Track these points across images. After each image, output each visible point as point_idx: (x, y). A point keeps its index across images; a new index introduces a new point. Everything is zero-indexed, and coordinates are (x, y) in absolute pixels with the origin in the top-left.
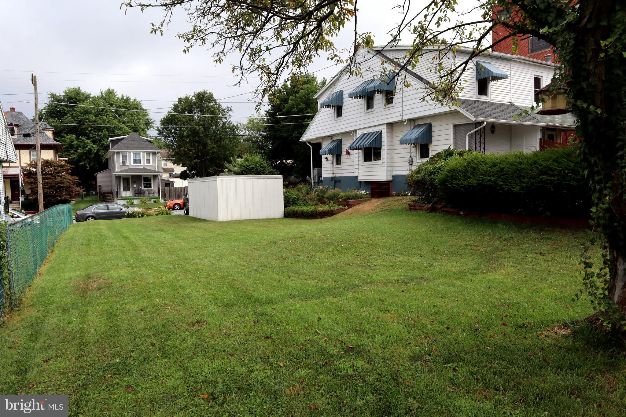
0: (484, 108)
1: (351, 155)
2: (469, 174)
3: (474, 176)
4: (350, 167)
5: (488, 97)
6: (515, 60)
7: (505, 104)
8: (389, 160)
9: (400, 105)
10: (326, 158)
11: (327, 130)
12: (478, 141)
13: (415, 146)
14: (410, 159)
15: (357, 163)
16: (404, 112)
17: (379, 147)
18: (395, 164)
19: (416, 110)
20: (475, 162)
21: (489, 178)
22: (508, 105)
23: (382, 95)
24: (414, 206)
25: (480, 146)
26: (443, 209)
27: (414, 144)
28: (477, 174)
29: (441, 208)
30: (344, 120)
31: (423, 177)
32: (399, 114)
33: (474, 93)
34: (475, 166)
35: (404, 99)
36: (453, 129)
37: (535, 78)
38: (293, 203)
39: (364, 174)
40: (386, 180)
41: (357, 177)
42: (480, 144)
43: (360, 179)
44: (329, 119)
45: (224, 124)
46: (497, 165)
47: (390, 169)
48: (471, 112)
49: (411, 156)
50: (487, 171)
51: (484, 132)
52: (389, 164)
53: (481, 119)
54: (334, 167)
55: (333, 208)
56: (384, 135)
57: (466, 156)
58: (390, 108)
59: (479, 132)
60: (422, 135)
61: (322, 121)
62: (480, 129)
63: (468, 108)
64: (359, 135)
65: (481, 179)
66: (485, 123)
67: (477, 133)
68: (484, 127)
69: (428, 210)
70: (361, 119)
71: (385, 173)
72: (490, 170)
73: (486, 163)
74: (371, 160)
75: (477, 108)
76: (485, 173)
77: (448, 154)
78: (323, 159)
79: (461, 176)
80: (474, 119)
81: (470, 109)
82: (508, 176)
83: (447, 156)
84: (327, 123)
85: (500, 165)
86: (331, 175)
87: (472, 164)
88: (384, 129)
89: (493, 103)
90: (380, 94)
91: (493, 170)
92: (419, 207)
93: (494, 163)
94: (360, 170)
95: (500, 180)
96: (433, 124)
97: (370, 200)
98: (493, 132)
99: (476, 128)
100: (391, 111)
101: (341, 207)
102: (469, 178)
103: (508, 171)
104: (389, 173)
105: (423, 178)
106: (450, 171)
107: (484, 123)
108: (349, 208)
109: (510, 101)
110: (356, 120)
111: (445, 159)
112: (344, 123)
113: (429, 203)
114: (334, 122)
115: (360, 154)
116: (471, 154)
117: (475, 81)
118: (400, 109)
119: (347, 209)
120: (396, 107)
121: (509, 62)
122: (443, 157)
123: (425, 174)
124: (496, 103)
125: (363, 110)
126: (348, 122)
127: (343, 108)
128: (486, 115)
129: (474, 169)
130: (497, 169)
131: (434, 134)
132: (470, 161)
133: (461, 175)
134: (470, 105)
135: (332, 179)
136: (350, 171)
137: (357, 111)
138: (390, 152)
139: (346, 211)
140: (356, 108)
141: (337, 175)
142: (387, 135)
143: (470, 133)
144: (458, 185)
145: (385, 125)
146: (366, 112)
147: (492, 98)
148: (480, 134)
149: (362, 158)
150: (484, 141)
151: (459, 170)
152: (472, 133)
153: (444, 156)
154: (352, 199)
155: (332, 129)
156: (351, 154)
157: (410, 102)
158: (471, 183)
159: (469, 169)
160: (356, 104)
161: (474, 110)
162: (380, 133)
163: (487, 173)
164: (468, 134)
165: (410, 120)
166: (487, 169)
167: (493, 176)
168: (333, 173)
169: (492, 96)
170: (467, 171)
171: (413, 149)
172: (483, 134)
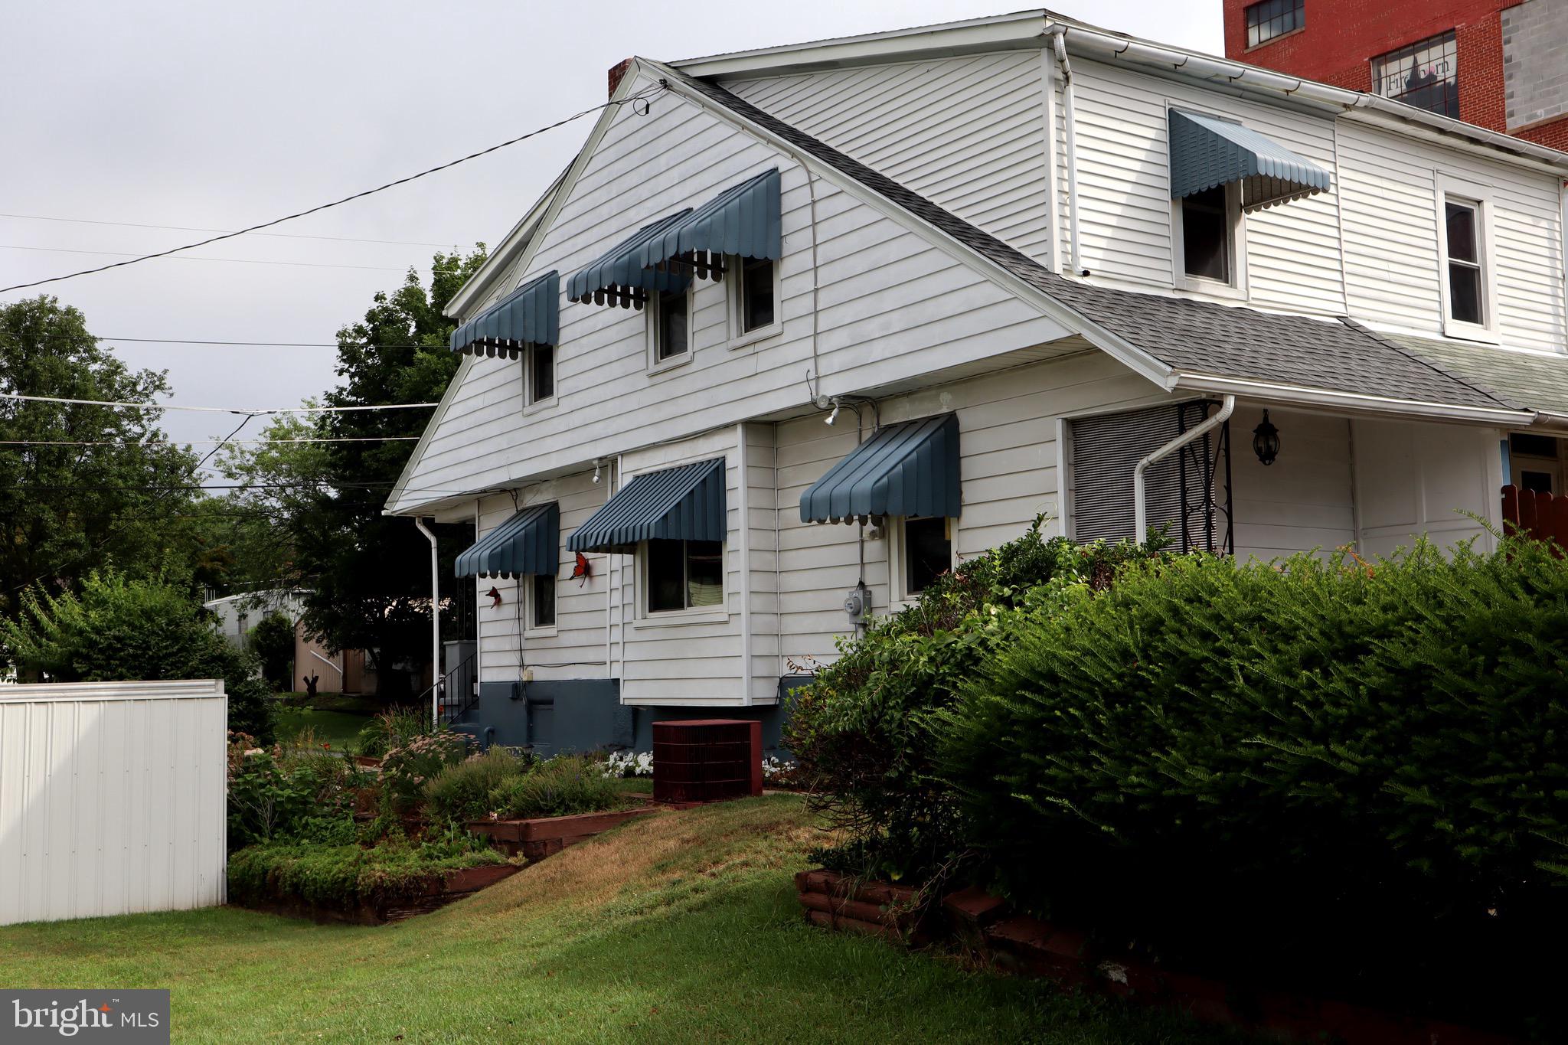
0: (1218, 332)
1: (596, 580)
2: (1157, 711)
3: (1197, 726)
4: (593, 637)
5: (1234, 286)
6: (1353, 114)
7: (1319, 325)
8: (759, 603)
9: (805, 327)
10: (494, 593)
11: (493, 461)
12: (1195, 498)
13: (882, 534)
14: (860, 595)
15: (616, 617)
16: (822, 362)
17: (711, 538)
18: (792, 624)
19: (878, 351)
20: (1197, 620)
21: (1310, 749)
22: (1332, 328)
23: (722, 285)
24: (828, 889)
25: (1209, 527)
26: (995, 931)
27: (877, 521)
28: (1217, 715)
29: (986, 919)
30: (561, 410)
31: (874, 716)
32: (798, 373)
33: (1167, 266)
34: (1196, 649)
35: (824, 300)
36: (1066, 439)
37: (1449, 207)
38: (278, 825)
39: (648, 670)
40: (745, 703)
41: (616, 682)
42: (1209, 516)
43: (629, 695)
44: (502, 410)
45: (131, 441)
46: (1367, 651)
47: (764, 646)
48: (1154, 348)
49: (862, 585)
50: (1293, 694)
51: (1227, 450)
52: (762, 623)
53: (1207, 381)
54: (528, 634)
55: (441, 865)
56: (736, 479)
57: (1130, 580)
58: (759, 347)
59: (1200, 452)
60: (910, 475)
61: (471, 420)
62: (1206, 436)
63: (1136, 329)
64: (624, 480)
65: (1253, 753)
66: (1230, 403)
67: (1189, 461)
68: (1226, 425)
69: (903, 927)
70: (632, 402)
71: (740, 668)
72: (1312, 685)
73: (1275, 627)
74: (678, 604)
75: (1186, 333)
76: (1274, 704)
77: (1026, 571)
78: (483, 600)
79: (1098, 727)
80: (1168, 383)
81: (1146, 333)
82: (1470, 737)
83: (1016, 580)
84: (494, 429)
85: (1394, 648)
86: (512, 676)
87: (1171, 638)
88: (733, 449)
89: (1260, 315)
90: (716, 278)
91: (1338, 685)
92: (857, 898)
93: (1339, 626)
94: (631, 653)
95: (1409, 769)
96: (965, 420)
97: (644, 816)
98: (1267, 456)
99: (1182, 430)
100: (767, 359)
101: (491, 853)
102: (1161, 740)
103: (1471, 698)
104: (762, 669)
105: (873, 723)
106: (1026, 684)
107: (1221, 404)
108: (533, 859)
109: (1340, 310)
110: (611, 408)
111: (1008, 603)
112: (560, 424)
113: (911, 880)
114: (518, 421)
115: (629, 572)
116: (1163, 569)
117: (1168, 207)
118: (806, 348)
119: (517, 869)
120: (784, 339)
121: (1328, 124)
122: (995, 589)
123: (887, 695)
124: (1277, 317)
125: (639, 363)
126: (577, 419)
127: (561, 355)
128: (1234, 365)
129: (1191, 670)
130: (1375, 681)
131: (969, 468)
132: (1160, 610)
133: (1102, 719)
134: (1147, 316)
135: (518, 689)
136: (592, 655)
137: (617, 370)
138: (766, 561)
139: (515, 879)
140: (613, 352)
141: (540, 675)
142: (747, 476)
143: (1154, 456)
144: (1078, 790)
145: (740, 429)
146: (653, 368)
147: (1253, 293)
148: (1207, 462)
149: (637, 594)
150: (1229, 502)
151: (1086, 678)
152: (1164, 461)
153: (1003, 583)
154: (550, 812)
155: (513, 456)
156: (596, 571)
157: (847, 314)
158: (1172, 783)
159: (1154, 672)
160: (612, 334)
161: (1167, 340)
162: (717, 470)
163: (1291, 710)
164: (1145, 461)
165: (856, 403)
166: (1290, 673)
167: (1347, 730)
168: (522, 666)
169: (1252, 282)
170: (1143, 684)
171: (874, 547)
172: (1222, 461)
